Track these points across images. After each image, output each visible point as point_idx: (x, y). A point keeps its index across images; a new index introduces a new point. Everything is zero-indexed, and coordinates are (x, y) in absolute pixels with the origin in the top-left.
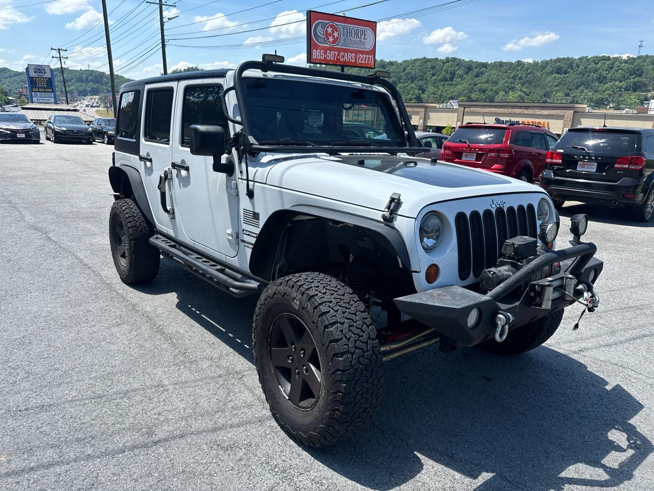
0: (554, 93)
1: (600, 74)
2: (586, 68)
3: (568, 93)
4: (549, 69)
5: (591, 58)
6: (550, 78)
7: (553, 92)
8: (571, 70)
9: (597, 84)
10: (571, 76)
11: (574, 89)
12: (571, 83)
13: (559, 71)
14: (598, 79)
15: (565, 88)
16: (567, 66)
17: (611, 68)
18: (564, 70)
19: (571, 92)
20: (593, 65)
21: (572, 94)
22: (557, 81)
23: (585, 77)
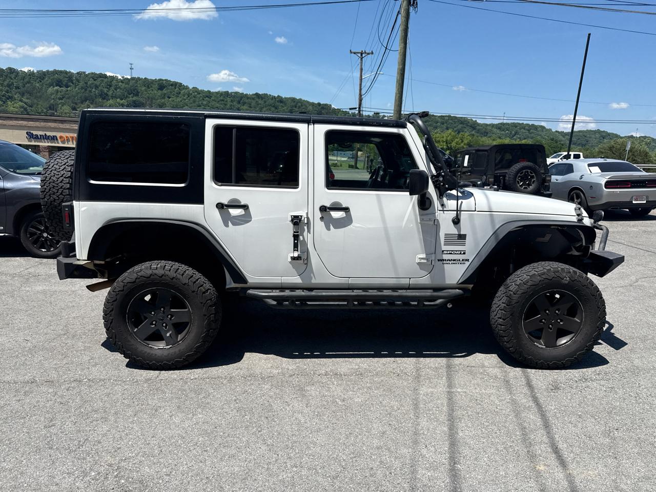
0: (60, 106)
1: (102, 91)
2: (86, 83)
3: (75, 107)
4: (47, 80)
5: (89, 74)
6: (50, 90)
7: (58, 105)
8: (72, 84)
9: (100, 100)
10: (73, 90)
11: (79, 103)
12: (75, 97)
13: (59, 83)
14: (101, 95)
15: (70, 102)
16: (67, 79)
17: (111, 86)
18: (64, 83)
19: (78, 106)
20: (91, 81)
21: (78, 108)
22: (59, 94)
23: (87, 92)
